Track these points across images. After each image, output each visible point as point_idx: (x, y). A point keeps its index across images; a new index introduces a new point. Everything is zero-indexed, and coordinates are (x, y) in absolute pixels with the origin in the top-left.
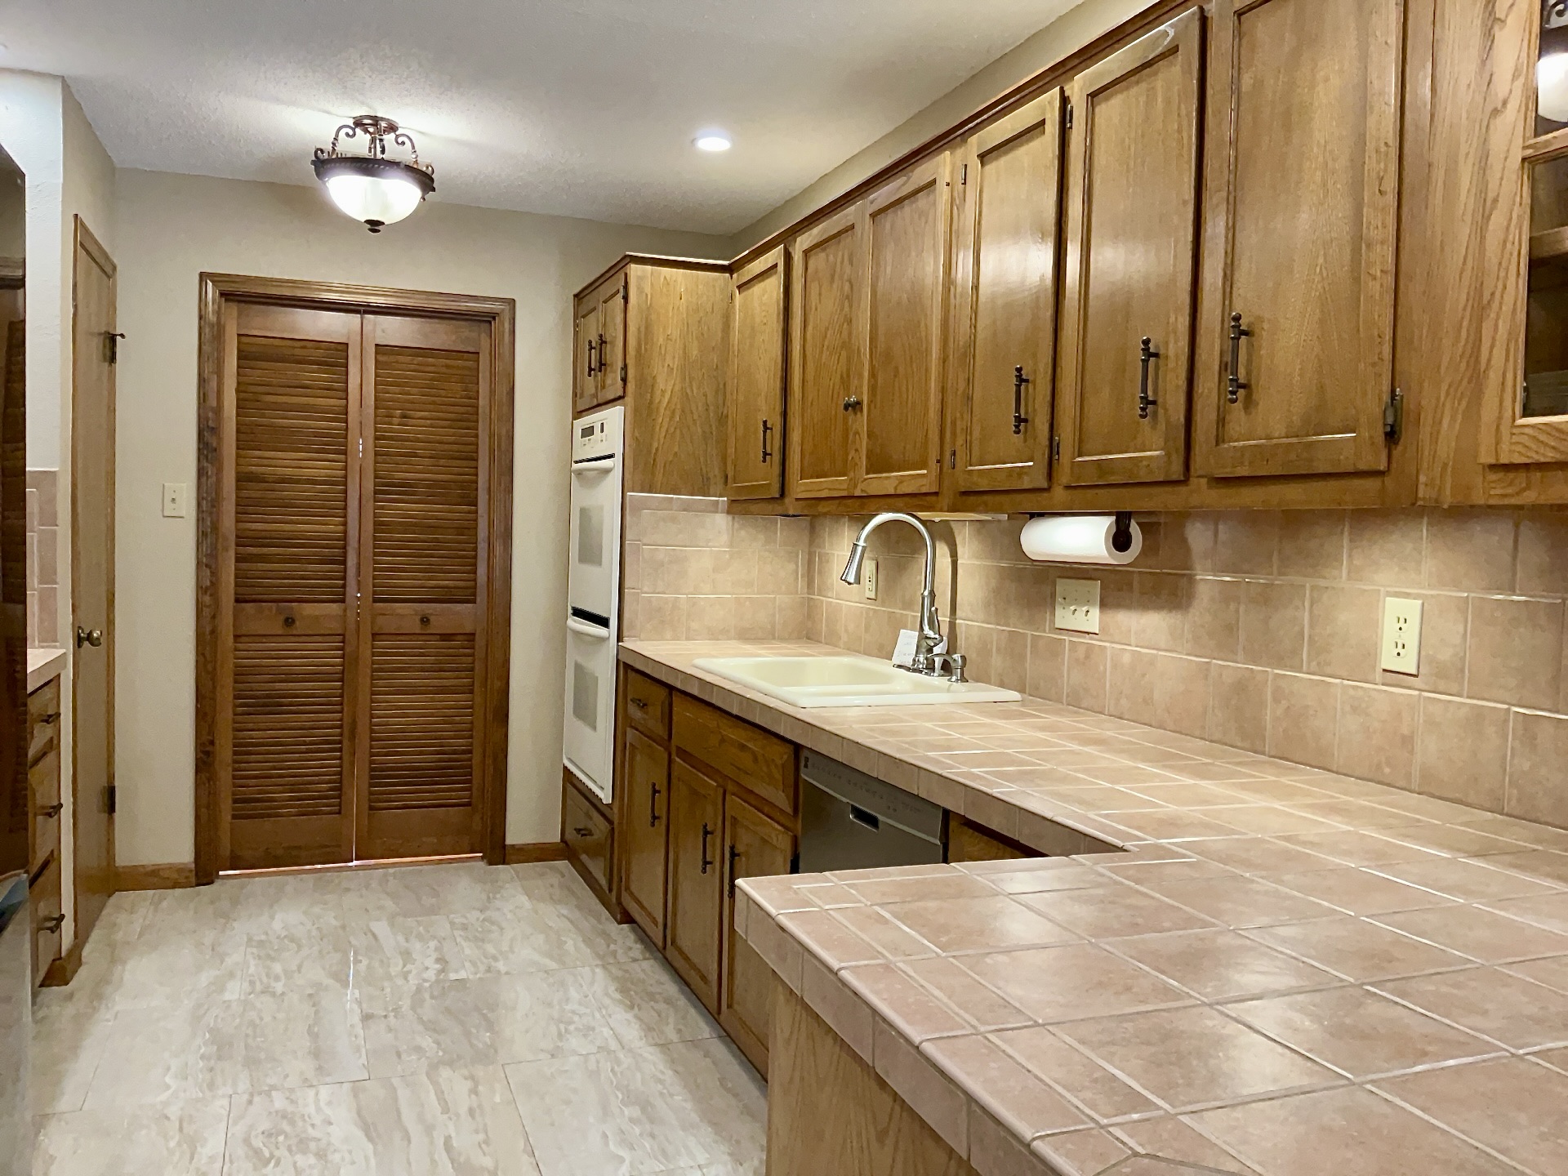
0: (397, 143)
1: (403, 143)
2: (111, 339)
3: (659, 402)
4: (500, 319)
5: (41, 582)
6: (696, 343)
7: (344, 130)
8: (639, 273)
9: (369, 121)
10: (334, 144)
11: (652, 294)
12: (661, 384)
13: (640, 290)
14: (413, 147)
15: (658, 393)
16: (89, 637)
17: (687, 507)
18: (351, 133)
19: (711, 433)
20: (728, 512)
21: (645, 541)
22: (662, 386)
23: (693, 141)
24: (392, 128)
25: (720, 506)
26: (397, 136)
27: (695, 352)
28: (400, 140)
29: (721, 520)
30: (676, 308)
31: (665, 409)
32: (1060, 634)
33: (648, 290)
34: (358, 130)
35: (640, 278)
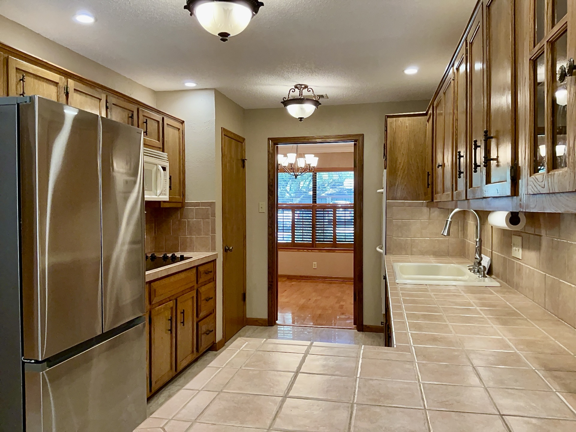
0: (308, 91)
1: (310, 91)
2: (243, 161)
3: (399, 167)
4: (358, 142)
5: (211, 233)
6: (413, 143)
7: (292, 90)
8: (391, 121)
9: (299, 86)
10: (289, 95)
11: (395, 128)
12: (399, 160)
13: (391, 127)
14: (313, 92)
15: (398, 163)
16: (229, 249)
17: (410, 205)
18: (293, 90)
19: (420, 177)
20: (427, 206)
21: (394, 218)
22: (400, 161)
23: (403, 71)
24: (306, 87)
25: (424, 204)
26: (308, 89)
27: (413, 147)
28: (309, 90)
29: (425, 210)
30: (405, 132)
31: (401, 169)
32: (514, 259)
33: (394, 127)
34: (296, 89)
35: (391, 123)
